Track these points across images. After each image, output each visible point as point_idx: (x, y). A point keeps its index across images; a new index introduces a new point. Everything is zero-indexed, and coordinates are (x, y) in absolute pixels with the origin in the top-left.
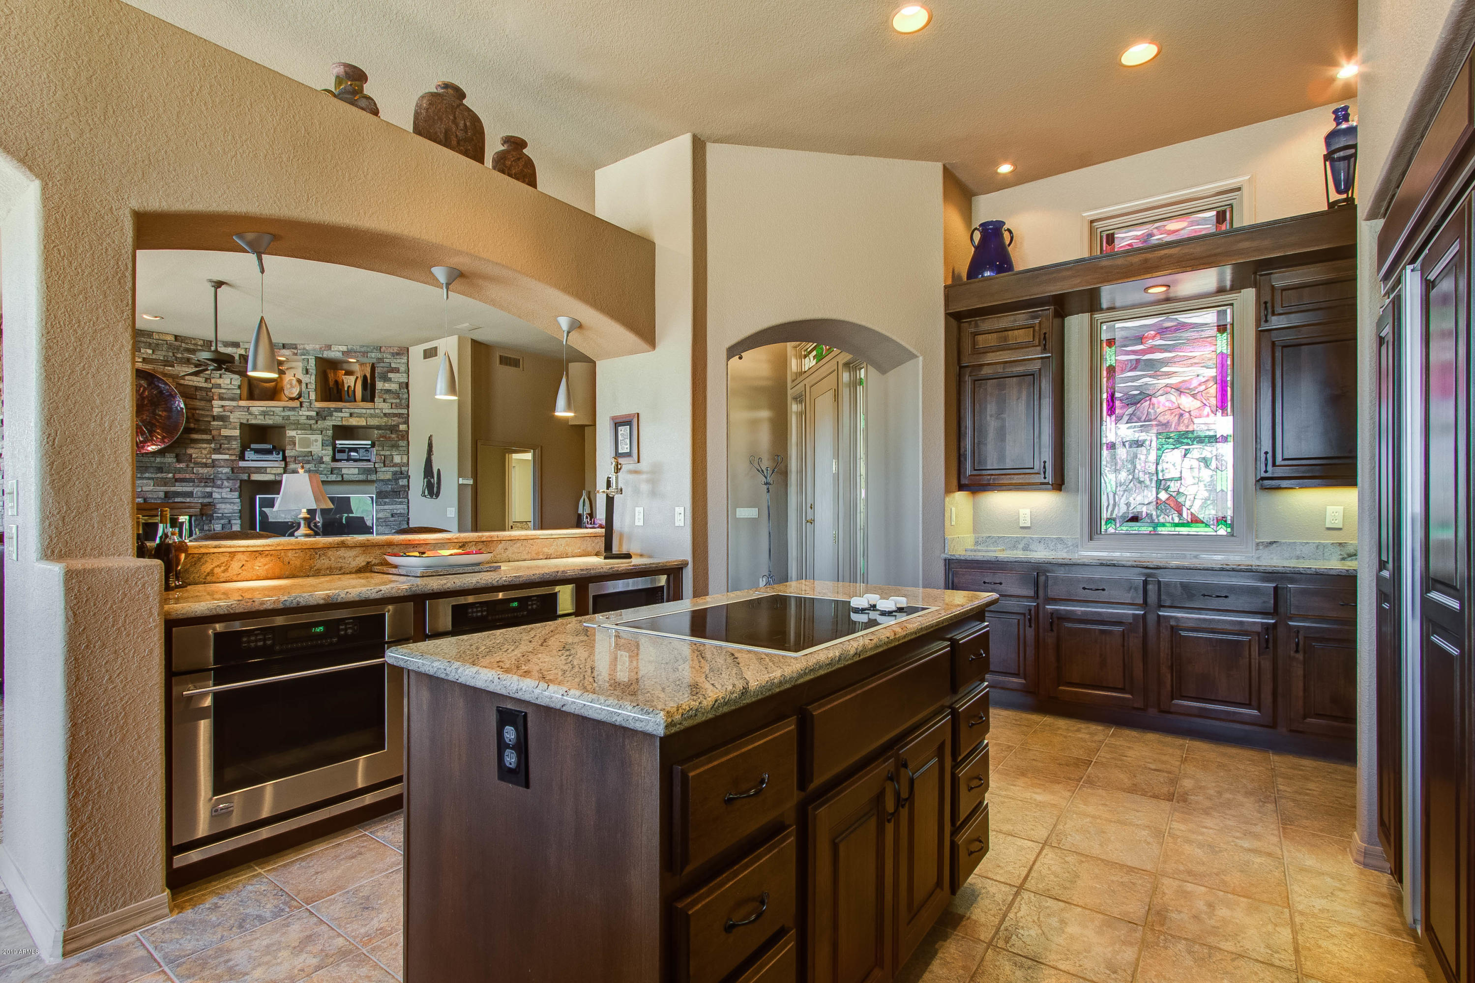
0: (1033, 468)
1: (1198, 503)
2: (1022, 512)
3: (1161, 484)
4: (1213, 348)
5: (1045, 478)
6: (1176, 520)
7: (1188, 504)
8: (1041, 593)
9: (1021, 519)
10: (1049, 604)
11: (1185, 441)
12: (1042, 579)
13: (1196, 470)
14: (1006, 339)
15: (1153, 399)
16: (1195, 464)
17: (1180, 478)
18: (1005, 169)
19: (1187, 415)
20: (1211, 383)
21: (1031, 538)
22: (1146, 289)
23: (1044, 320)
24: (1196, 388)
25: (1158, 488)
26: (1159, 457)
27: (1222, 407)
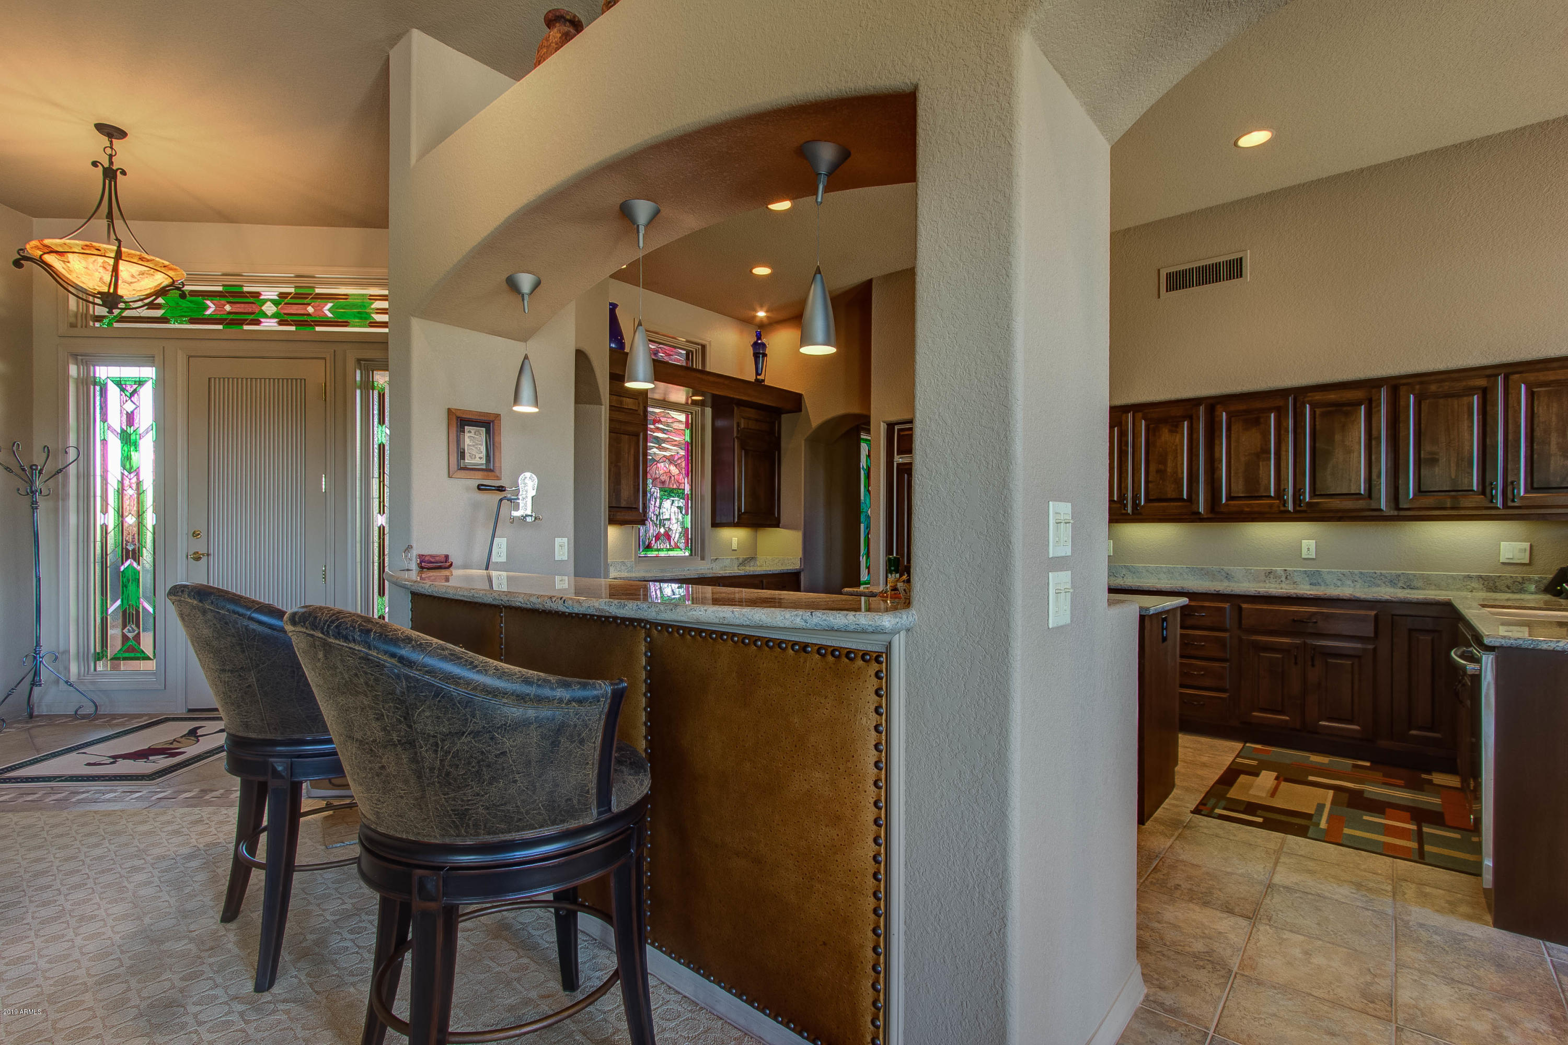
0: (637, 508)
1: (677, 535)
4: (684, 437)
5: (644, 516)
7: (672, 536)
11: (672, 494)
13: (677, 514)
15: (658, 464)
16: (677, 510)
17: (670, 519)
20: (683, 459)
24: (678, 461)
25: (660, 525)
26: (661, 504)
27: (687, 475)
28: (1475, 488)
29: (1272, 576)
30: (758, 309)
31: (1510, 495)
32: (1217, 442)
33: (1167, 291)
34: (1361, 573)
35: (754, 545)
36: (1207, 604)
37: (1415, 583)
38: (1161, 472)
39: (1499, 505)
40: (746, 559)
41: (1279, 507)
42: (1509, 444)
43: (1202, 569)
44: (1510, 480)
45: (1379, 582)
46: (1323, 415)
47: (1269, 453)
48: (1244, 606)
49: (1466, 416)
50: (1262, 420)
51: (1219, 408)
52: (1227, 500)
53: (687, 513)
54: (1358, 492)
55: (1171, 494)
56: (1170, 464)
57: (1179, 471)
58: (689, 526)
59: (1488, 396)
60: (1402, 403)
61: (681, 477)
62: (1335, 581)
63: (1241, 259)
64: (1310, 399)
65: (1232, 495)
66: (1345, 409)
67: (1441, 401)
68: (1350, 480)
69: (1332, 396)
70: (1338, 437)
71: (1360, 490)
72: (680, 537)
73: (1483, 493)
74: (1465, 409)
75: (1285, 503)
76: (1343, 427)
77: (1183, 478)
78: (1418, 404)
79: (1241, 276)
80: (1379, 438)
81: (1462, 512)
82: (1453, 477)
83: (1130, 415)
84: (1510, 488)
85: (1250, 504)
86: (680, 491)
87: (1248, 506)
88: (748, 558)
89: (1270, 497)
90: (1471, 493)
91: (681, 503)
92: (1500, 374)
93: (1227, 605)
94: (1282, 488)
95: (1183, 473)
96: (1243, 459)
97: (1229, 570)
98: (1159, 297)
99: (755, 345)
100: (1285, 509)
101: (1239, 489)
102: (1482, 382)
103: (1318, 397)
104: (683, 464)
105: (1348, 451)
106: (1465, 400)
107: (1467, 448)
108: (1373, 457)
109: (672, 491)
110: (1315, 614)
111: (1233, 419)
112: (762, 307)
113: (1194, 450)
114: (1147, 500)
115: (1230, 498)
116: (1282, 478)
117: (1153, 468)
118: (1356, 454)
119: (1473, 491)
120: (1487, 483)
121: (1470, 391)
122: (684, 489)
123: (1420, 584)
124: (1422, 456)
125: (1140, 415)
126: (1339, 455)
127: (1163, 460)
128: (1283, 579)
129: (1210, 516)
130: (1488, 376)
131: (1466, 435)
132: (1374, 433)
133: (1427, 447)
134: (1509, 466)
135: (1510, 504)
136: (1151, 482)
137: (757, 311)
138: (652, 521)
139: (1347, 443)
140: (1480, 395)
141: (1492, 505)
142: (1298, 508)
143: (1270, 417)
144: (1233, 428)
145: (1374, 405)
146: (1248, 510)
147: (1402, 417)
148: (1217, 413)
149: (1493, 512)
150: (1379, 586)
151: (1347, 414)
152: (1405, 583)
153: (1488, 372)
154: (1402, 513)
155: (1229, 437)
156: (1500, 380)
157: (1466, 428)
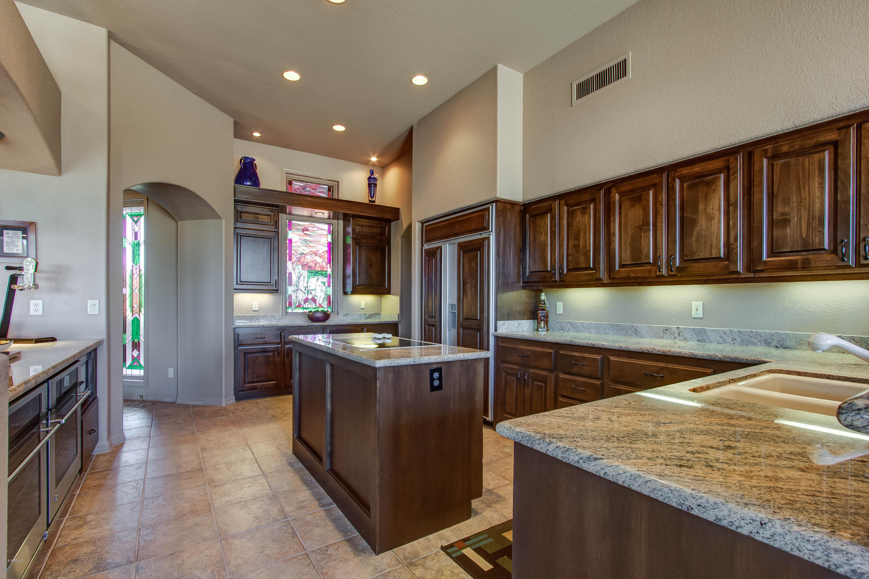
0: (270, 283)
1: (322, 300)
2: (254, 303)
3: (309, 292)
4: (327, 239)
5: (276, 287)
6: (314, 306)
7: (318, 300)
8: (283, 340)
9: (254, 307)
10: (286, 345)
11: (318, 274)
12: (283, 334)
13: (321, 286)
14: (257, 218)
15: (306, 256)
16: (321, 284)
17: (315, 290)
18: (257, 134)
19: (318, 264)
20: (326, 253)
21: (259, 316)
22: (316, 213)
23: (276, 214)
24: (321, 254)
25: (308, 293)
26: (308, 280)
27: (329, 263)
28: (826, 247)
29: (668, 333)
30: (372, 156)
31: (862, 253)
32: (612, 219)
33: (577, 99)
34: (740, 332)
35: (379, 306)
36: (587, 355)
37: (788, 343)
38: (576, 246)
39: (851, 262)
40: (371, 315)
41: (656, 272)
42: (862, 198)
43: (618, 326)
44: (862, 236)
45: (755, 341)
46: (689, 187)
47: (649, 225)
48: (612, 358)
49: (817, 174)
50: (643, 197)
51: (613, 190)
52: (620, 267)
53: (329, 286)
54: (718, 256)
55: (583, 265)
56: (582, 239)
57: (588, 245)
58: (331, 294)
59: (840, 150)
60: (756, 168)
61: (324, 263)
62: (717, 338)
63: (625, 60)
64: (679, 174)
65: (623, 263)
66: (707, 178)
67: (793, 160)
68: (712, 245)
69: (697, 169)
70: (701, 206)
71: (720, 254)
72: (323, 301)
73: (834, 251)
74: (816, 166)
75: (659, 268)
76: (706, 198)
77: (590, 251)
78: (771, 167)
79: (625, 75)
80: (736, 203)
81: (815, 273)
82: (804, 236)
83: (557, 203)
84: (862, 245)
85: (635, 270)
86: (323, 273)
87: (634, 272)
88: (373, 314)
89: (649, 263)
90: (822, 252)
91: (325, 280)
92: (852, 125)
93: (598, 357)
94: (658, 255)
95: (590, 246)
96: (630, 232)
97: (637, 326)
98: (572, 106)
99: (369, 178)
100: (661, 274)
101: (627, 259)
102: (832, 136)
103: (685, 171)
104: (326, 256)
105: (710, 218)
106: (816, 157)
107: (817, 205)
108: (731, 222)
109: (317, 272)
110: (662, 368)
111: (623, 198)
112: (374, 154)
113: (597, 227)
114: (569, 270)
115: (622, 266)
116: (658, 246)
117: (571, 245)
118: (716, 220)
119: (824, 249)
120: (839, 241)
121: (820, 147)
122: (327, 271)
123: (793, 343)
124: (774, 217)
125: (563, 202)
126: (702, 221)
127: (577, 238)
128: (677, 335)
129: (609, 281)
130: (839, 129)
131: (817, 193)
132: (732, 199)
133: (780, 208)
134: (862, 222)
135: (863, 262)
136: (570, 255)
137: (370, 157)
138: (301, 291)
139: (709, 211)
140: (832, 150)
141: (843, 264)
142: (670, 273)
143: (649, 194)
144: (623, 205)
145: (731, 172)
146: (633, 275)
147: (757, 181)
148: (612, 195)
149: (847, 271)
150: (754, 344)
151: (709, 184)
152: (778, 342)
153: (842, 124)
154: (758, 275)
155: (620, 214)
156: (853, 132)
157: (817, 185)
